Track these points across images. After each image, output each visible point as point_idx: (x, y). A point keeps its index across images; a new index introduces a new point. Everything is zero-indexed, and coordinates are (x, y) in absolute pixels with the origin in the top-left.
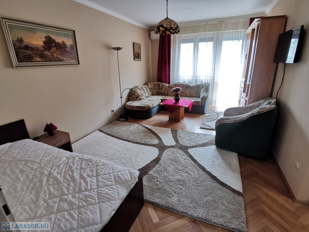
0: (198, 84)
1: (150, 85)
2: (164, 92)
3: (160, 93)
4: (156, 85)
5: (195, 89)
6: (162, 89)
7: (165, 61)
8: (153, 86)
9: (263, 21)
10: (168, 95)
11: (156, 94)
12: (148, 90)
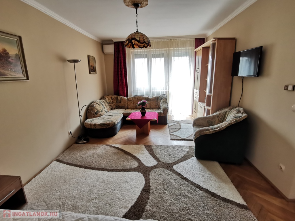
0: (156, 96)
1: (107, 99)
2: (124, 105)
3: (120, 106)
4: (113, 98)
5: (154, 101)
6: (121, 103)
7: (121, 74)
8: (111, 100)
9: (219, 41)
10: (127, 108)
11: (115, 108)
12: (107, 104)
